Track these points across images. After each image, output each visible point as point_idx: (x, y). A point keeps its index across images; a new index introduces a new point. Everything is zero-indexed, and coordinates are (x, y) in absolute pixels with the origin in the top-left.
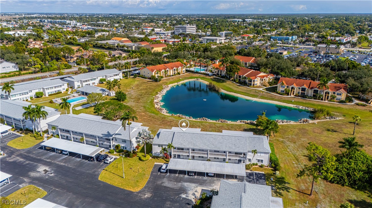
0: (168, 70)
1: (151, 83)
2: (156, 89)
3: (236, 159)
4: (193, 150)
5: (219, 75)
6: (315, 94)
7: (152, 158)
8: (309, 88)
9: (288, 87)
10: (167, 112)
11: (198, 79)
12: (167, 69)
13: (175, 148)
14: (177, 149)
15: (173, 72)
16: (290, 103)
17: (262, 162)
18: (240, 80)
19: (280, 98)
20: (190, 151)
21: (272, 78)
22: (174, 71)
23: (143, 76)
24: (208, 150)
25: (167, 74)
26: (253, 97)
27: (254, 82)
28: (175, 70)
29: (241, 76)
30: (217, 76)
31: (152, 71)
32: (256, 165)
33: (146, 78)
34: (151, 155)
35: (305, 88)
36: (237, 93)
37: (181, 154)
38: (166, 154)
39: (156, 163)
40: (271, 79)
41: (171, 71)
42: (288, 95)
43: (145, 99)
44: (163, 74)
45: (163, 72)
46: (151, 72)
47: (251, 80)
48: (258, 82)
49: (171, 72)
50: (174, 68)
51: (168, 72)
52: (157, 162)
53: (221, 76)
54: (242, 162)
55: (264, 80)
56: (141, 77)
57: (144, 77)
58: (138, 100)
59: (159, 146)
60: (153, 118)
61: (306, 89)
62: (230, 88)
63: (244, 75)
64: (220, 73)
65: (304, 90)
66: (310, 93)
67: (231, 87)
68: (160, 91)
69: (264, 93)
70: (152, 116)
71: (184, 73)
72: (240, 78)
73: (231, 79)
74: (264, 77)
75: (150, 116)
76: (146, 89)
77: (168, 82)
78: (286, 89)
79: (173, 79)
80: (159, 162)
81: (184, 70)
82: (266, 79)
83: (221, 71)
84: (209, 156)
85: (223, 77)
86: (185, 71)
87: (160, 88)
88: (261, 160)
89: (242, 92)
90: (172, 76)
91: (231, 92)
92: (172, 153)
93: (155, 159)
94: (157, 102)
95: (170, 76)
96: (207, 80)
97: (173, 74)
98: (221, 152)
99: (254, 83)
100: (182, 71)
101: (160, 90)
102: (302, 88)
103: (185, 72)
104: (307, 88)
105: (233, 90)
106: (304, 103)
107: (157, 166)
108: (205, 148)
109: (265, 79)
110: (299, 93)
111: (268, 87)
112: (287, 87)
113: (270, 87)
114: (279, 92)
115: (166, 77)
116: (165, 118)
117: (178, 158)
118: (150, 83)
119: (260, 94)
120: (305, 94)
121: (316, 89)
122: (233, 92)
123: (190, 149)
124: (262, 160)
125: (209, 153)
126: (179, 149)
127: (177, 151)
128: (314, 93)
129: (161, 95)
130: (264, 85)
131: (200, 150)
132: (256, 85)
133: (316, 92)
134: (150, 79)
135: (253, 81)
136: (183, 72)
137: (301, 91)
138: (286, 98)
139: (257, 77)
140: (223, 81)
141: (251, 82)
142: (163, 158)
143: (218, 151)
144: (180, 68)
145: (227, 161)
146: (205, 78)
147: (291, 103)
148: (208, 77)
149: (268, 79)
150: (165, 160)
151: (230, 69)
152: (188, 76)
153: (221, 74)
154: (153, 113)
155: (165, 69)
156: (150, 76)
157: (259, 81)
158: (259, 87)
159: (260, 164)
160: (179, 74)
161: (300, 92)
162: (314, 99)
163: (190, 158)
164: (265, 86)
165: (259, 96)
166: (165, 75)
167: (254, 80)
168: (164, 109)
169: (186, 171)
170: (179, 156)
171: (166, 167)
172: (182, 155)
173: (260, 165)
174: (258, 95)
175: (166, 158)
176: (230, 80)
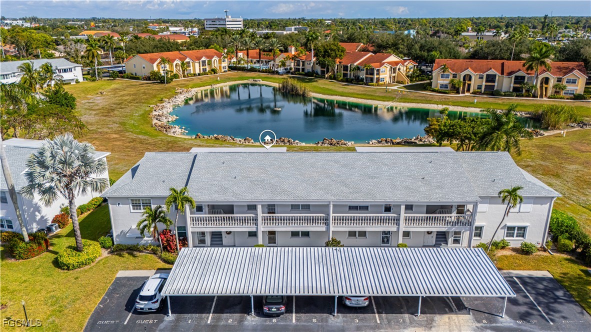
0: (189, 63)
1: (149, 86)
2: (159, 94)
3: (429, 233)
4: (271, 209)
5: (301, 71)
6: (518, 85)
7: (112, 252)
8: (502, 73)
9: (455, 76)
10: (183, 134)
11: (256, 80)
12: (187, 60)
13: (200, 209)
14: (206, 209)
15: (202, 68)
16: (470, 106)
17: (523, 236)
18: (345, 75)
19: (445, 99)
20: (260, 215)
21: (412, 66)
22: (203, 66)
23: (132, 74)
24: (328, 206)
25: (188, 72)
26: (384, 101)
27: (378, 74)
28: (204, 62)
29: (347, 67)
30: (296, 74)
31: (153, 61)
32: (503, 248)
33: (138, 79)
34: (109, 244)
35: (496, 75)
36: (346, 96)
37: (223, 228)
38: (164, 233)
39: (121, 274)
40: (411, 68)
41: (197, 65)
42: (458, 93)
43: (127, 110)
44: (179, 70)
45: (176, 65)
46: (149, 64)
47: (373, 70)
48: (385, 74)
49: (197, 68)
50: (203, 59)
51: (189, 67)
52: (127, 269)
53: (303, 73)
54: (450, 240)
55: (397, 71)
56: (127, 78)
57: (134, 77)
58: (109, 112)
59: (136, 203)
60: (141, 143)
61: (497, 78)
62: (328, 89)
63: (356, 64)
64: (301, 67)
65: (490, 79)
66: (506, 83)
67: (330, 87)
68: (169, 99)
69: (404, 93)
70: (137, 140)
71: (225, 72)
72: (347, 71)
73: (326, 76)
74: (397, 63)
75: (134, 140)
76: (135, 94)
77: (191, 84)
78: (452, 81)
79: (202, 80)
80: (135, 269)
81: (225, 64)
82: (401, 67)
83: (303, 62)
84: (332, 229)
85: (308, 74)
86: (227, 68)
87: (170, 93)
88: (520, 228)
89: (358, 94)
90: (199, 75)
91: (332, 95)
92: (190, 230)
93: (120, 255)
94: (159, 115)
95: (195, 75)
96: (275, 81)
97: (202, 72)
98: (376, 207)
99: (378, 76)
100: (220, 67)
101: (169, 97)
102: (487, 75)
103: (226, 70)
104: (498, 74)
105: (336, 92)
106: (500, 104)
107: (124, 285)
108: (314, 196)
109: (399, 69)
110: (480, 87)
111: (407, 85)
112: (453, 77)
113: (410, 84)
114: (436, 89)
115: (184, 77)
116: (175, 142)
117: (212, 245)
118: (146, 86)
119: (397, 95)
120: (495, 89)
121: (519, 74)
122: (336, 95)
123: (259, 208)
124: (524, 228)
125: (332, 215)
126: (215, 209)
127: (210, 220)
128: (515, 83)
129: (172, 104)
130: (398, 82)
131: (295, 207)
132: (382, 82)
133: (519, 80)
134: (148, 79)
135: (375, 72)
136: (223, 70)
137: (486, 82)
138: (456, 98)
139: (385, 63)
140: (310, 81)
141: (372, 74)
142: (154, 252)
143: (365, 208)
144: (215, 58)
145: (400, 242)
146: (271, 78)
147: (472, 105)
148: (276, 76)
149: (405, 68)
150: (160, 257)
151: (326, 51)
152: (234, 75)
153: (303, 70)
154: (145, 134)
155: (182, 59)
156: (147, 73)
157: (388, 73)
158: (389, 85)
159: (515, 242)
160: (214, 71)
161: (484, 83)
162: (517, 96)
163: (260, 242)
164: (402, 83)
165: (395, 98)
166: (184, 73)
167: (378, 70)
168: (177, 126)
169: (248, 298)
170: (217, 239)
171: (160, 289)
172: (229, 233)
173: (518, 245)
174: (395, 96)
175: (165, 248)
176: (324, 78)
